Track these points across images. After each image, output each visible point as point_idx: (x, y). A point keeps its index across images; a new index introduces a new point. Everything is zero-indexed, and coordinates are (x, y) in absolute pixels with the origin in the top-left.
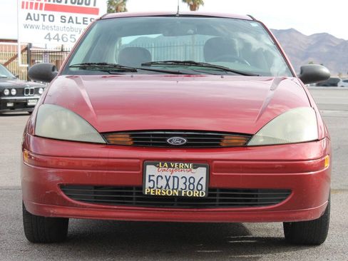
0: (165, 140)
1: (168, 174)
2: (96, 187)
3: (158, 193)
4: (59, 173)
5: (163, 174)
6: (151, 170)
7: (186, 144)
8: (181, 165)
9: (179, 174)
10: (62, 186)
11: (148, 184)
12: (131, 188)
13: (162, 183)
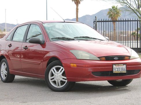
0: (113, 58)
1: (118, 67)
2: (101, 72)
3: (116, 72)
4: (92, 69)
5: (117, 67)
6: (114, 66)
7: (118, 59)
8: (121, 64)
9: (120, 67)
10: (92, 72)
11: (114, 70)
12: (109, 72)
13: (117, 70)
